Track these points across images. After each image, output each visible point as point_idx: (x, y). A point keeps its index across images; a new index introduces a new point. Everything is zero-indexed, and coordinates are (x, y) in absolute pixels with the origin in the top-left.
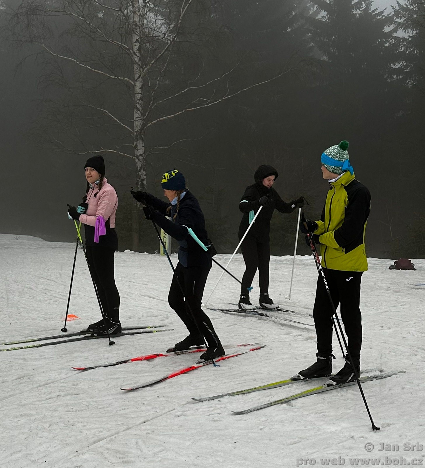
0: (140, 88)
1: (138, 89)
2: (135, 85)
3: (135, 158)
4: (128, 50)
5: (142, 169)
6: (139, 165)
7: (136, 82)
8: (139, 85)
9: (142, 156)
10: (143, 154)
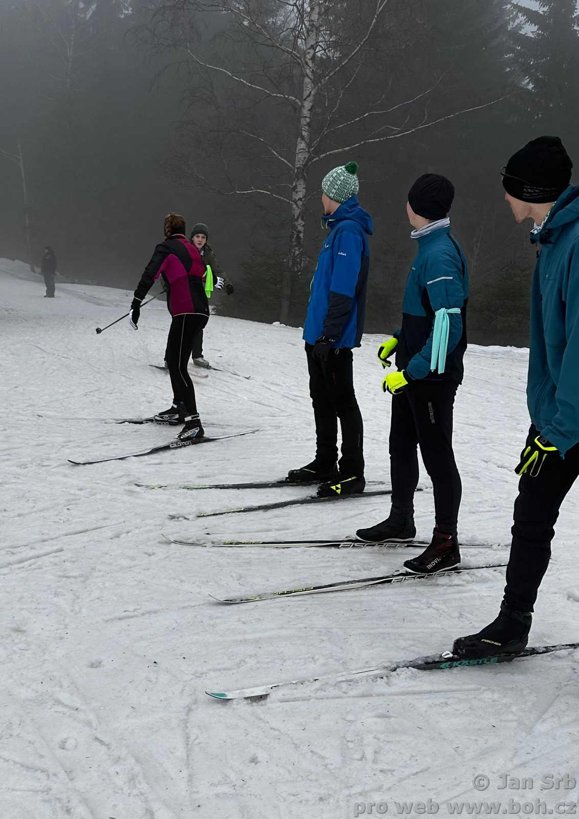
0: (309, 110)
1: (305, 112)
2: (302, 106)
3: (293, 203)
4: (300, 59)
5: (300, 218)
6: (297, 212)
7: (304, 102)
8: (308, 105)
9: (302, 201)
10: (303, 197)
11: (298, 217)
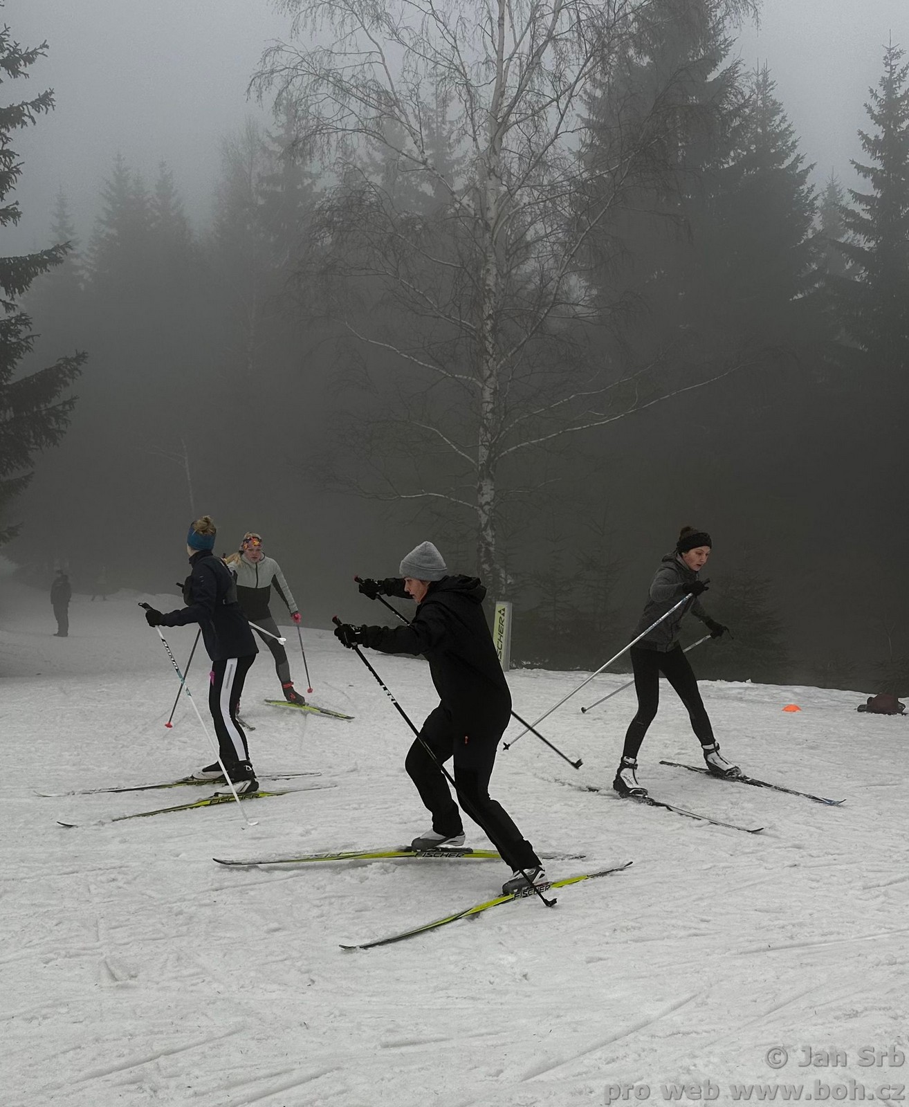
0: (491, 394)
2: (483, 388)
3: (478, 508)
5: (488, 527)
6: (484, 519)
7: (484, 384)
8: (489, 387)
9: (490, 506)
10: (491, 501)
11: (486, 525)
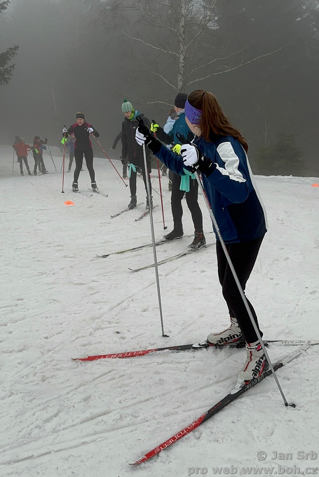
1: (181, 60)
2: (180, 57)
4: (177, 33)
7: (180, 55)
8: (182, 57)
